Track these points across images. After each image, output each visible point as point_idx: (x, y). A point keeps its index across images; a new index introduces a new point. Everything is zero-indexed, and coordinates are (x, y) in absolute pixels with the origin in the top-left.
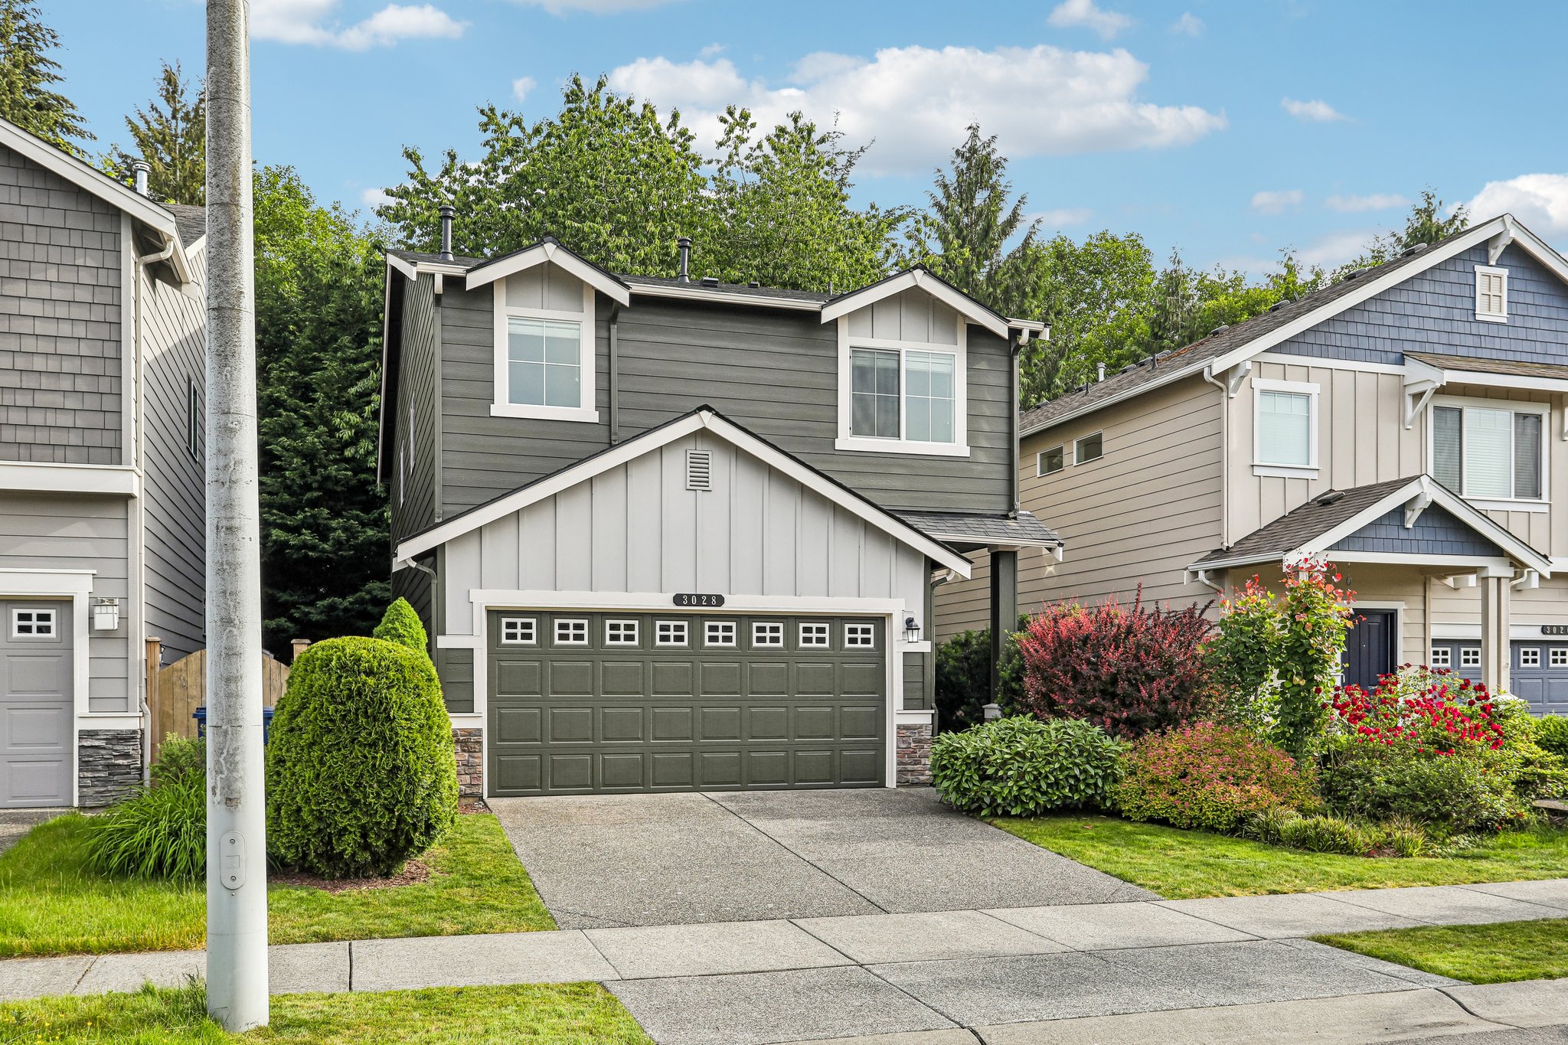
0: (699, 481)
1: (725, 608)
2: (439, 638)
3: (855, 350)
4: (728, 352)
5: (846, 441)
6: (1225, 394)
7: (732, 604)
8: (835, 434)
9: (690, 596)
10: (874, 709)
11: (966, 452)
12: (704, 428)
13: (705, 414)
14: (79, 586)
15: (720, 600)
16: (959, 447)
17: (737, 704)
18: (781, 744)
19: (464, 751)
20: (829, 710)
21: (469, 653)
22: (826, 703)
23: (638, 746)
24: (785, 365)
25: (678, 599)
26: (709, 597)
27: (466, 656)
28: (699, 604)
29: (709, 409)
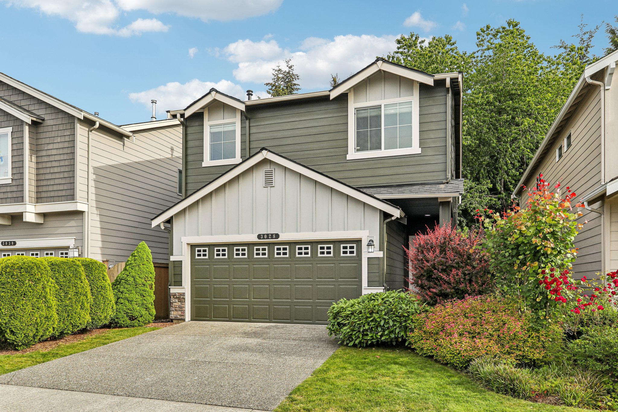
0: (269, 182)
1: (280, 239)
2: (171, 257)
3: (358, 110)
4: (296, 123)
5: (353, 154)
6: (602, 88)
7: (283, 237)
8: (347, 152)
9: (264, 235)
10: (356, 286)
11: (419, 151)
12: (265, 158)
13: (264, 152)
14: (70, 242)
15: (277, 236)
16: (415, 149)
17: (289, 283)
18: (309, 302)
19: (179, 301)
20: (333, 286)
21: (180, 263)
22: (331, 283)
23: (247, 301)
24: (323, 124)
25: (259, 237)
26: (272, 235)
27: (179, 264)
28: (268, 238)
29: (266, 150)
